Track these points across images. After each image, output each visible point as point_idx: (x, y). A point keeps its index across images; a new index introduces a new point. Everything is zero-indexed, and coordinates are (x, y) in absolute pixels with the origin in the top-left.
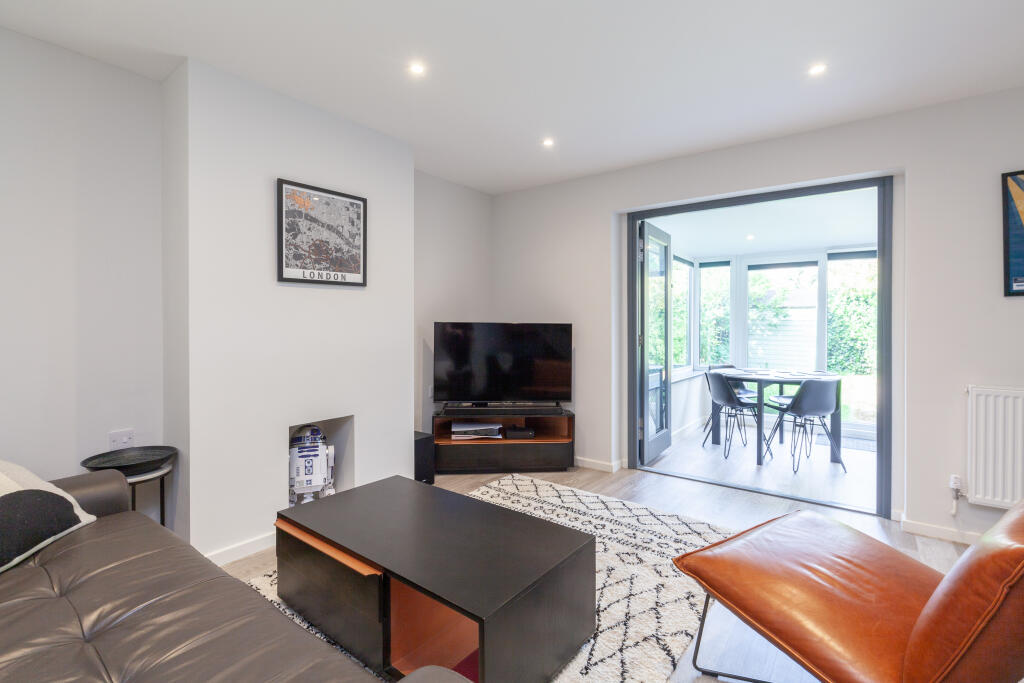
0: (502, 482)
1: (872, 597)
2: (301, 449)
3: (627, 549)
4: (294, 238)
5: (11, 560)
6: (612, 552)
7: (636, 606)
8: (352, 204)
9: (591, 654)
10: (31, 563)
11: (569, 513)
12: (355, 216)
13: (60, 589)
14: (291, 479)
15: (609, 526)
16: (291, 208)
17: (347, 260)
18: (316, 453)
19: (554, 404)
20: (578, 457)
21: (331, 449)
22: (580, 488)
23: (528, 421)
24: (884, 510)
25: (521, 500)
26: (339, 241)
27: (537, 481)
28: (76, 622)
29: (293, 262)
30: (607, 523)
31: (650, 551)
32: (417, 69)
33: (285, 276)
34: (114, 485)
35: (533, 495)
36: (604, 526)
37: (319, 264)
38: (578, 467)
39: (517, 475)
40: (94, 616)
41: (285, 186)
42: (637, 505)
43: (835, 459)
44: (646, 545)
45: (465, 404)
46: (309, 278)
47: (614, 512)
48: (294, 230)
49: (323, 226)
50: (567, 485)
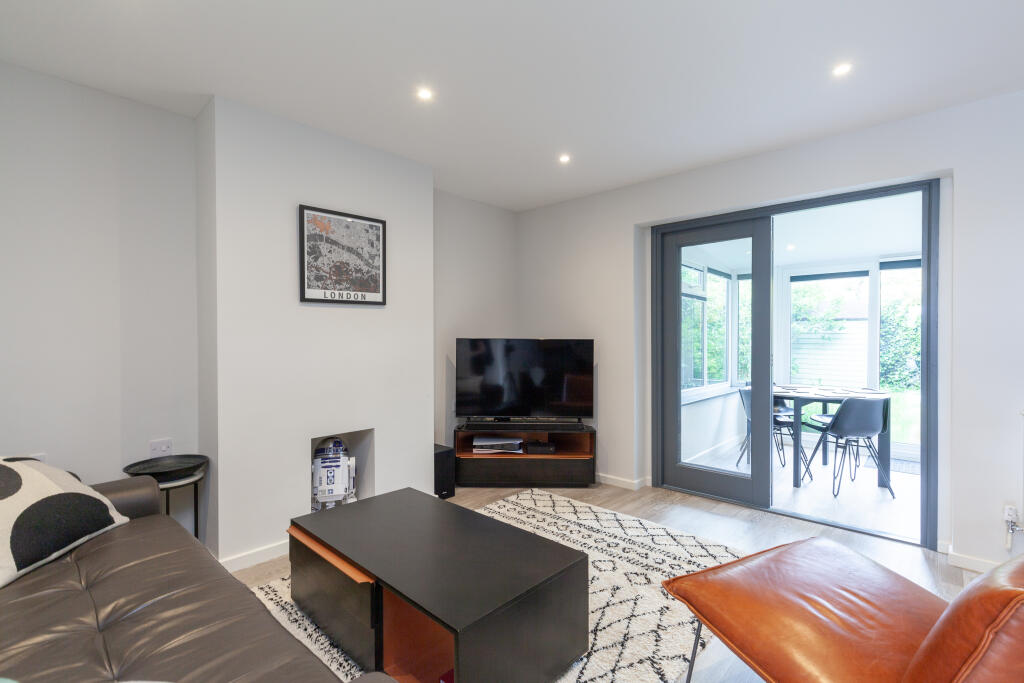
0: (521, 497)
1: (872, 634)
2: (324, 460)
3: (637, 569)
4: (315, 261)
5: (50, 554)
6: (620, 571)
7: (636, 627)
8: (371, 227)
9: (582, 673)
10: (68, 559)
11: (582, 529)
12: (374, 238)
13: (87, 583)
14: (314, 487)
15: (623, 544)
16: (313, 232)
17: (367, 280)
18: (338, 464)
19: (576, 420)
20: (601, 474)
21: (353, 460)
22: (599, 505)
23: (551, 436)
24: (929, 540)
25: (537, 515)
26: (359, 262)
27: (556, 497)
28: (93, 613)
29: (315, 283)
30: (620, 542)
31: (661, 572)
32: (425, 94)
33: (307, 296)
34: (147, 490)
35: (549, 510)
36: (617, 545)
37: (340, 284)
38: (600, 484)
39: (536, 490)
40: (109, 609)
41: (306, 212)
42: (654, 524)
43: (884, 482)
44: (658, 566)
45: (489, 419)
46: (330, 298)
47: (628, 531)
48: (316, 253)
49: (343, 248)
50: (587, 502)
